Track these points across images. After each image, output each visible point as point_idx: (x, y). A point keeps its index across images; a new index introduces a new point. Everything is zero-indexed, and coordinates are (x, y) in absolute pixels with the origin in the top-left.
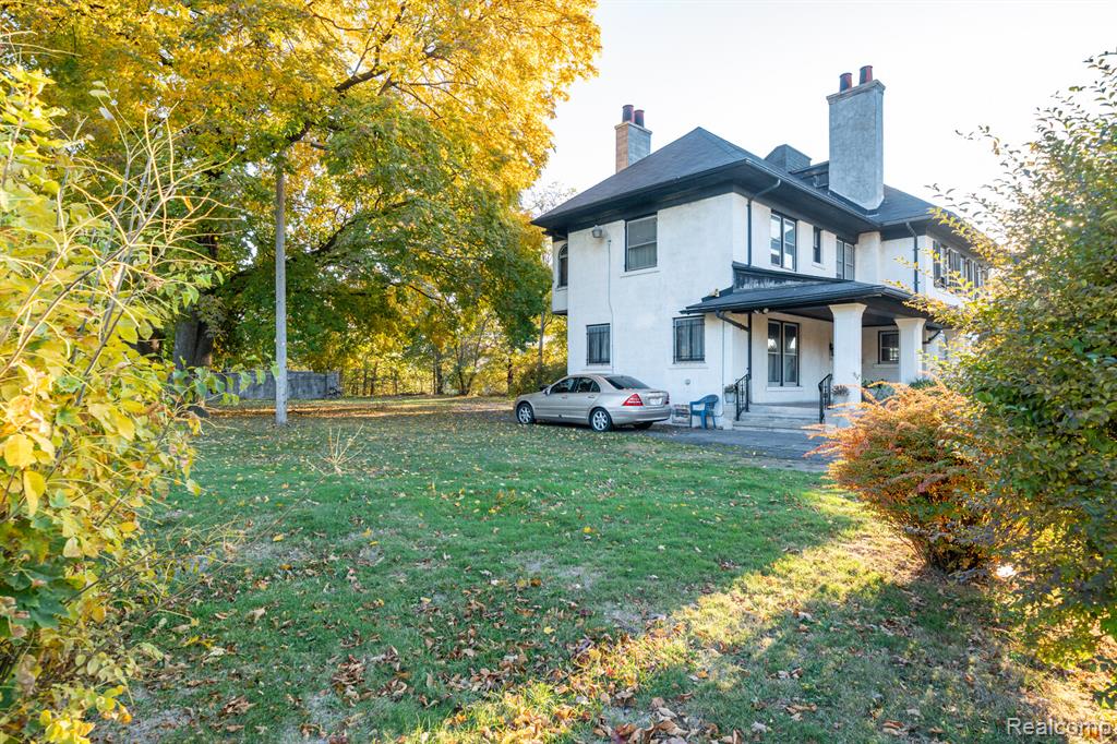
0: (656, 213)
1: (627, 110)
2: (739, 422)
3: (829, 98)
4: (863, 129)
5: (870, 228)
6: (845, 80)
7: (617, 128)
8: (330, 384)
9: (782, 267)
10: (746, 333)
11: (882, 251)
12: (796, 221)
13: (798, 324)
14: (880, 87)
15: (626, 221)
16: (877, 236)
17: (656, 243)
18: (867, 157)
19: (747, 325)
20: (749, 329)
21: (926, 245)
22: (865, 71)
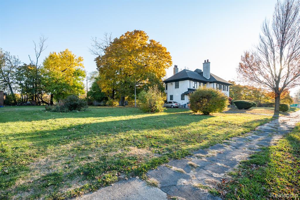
0: (179, 81)
1: (175, 66)
3: (203, 63)
4: (207, 68)
5: (208, 82)
6: (205, 61)
9: (195, 88)
12: (197, 82)
14: (210, 63)
15: (175, 82)
16: (209, 83)
17: (179, 85)
21: (215, 84)
22: (208, 60)
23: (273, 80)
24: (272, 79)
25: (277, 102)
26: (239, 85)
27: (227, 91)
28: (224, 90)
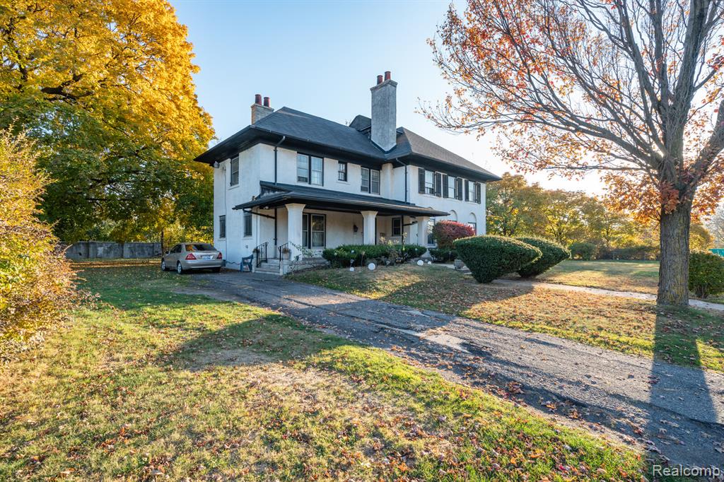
0: (238, 155)
1: (258, 98)
2: (258, 269)
3: (371, 89)
4: (384, 107)
5: (387, 162)
6: (379, 78)
7: (252, 107)
8: (156, 249)
9: (310, 183)
10: (274, 220)
11: (393, 174)
12: (323, 158)
13: (325, 215)
14: (394, 84)
15: (231, 158)
16: (389, 166)
17: (238, 172)
18: (386, 123)
19: (273, 215)
20: (275, 218)
21: (413, 171)
22: (388, 74)
23: (650, 104)
24: (639, 100)
25: (675, 245)
26: (536, 186)
27: (478, 200)
28: (459, 196)
